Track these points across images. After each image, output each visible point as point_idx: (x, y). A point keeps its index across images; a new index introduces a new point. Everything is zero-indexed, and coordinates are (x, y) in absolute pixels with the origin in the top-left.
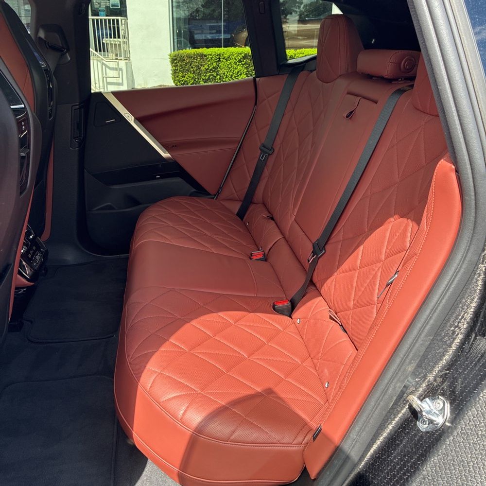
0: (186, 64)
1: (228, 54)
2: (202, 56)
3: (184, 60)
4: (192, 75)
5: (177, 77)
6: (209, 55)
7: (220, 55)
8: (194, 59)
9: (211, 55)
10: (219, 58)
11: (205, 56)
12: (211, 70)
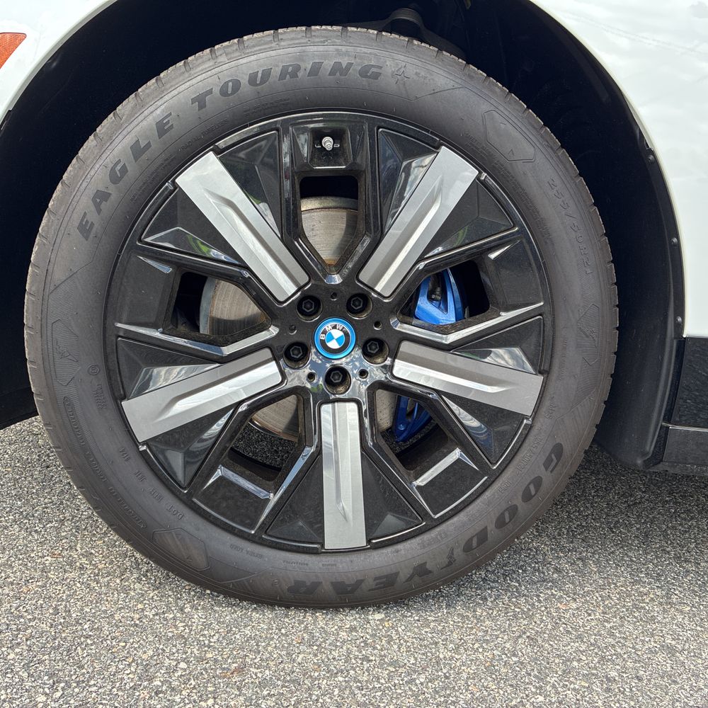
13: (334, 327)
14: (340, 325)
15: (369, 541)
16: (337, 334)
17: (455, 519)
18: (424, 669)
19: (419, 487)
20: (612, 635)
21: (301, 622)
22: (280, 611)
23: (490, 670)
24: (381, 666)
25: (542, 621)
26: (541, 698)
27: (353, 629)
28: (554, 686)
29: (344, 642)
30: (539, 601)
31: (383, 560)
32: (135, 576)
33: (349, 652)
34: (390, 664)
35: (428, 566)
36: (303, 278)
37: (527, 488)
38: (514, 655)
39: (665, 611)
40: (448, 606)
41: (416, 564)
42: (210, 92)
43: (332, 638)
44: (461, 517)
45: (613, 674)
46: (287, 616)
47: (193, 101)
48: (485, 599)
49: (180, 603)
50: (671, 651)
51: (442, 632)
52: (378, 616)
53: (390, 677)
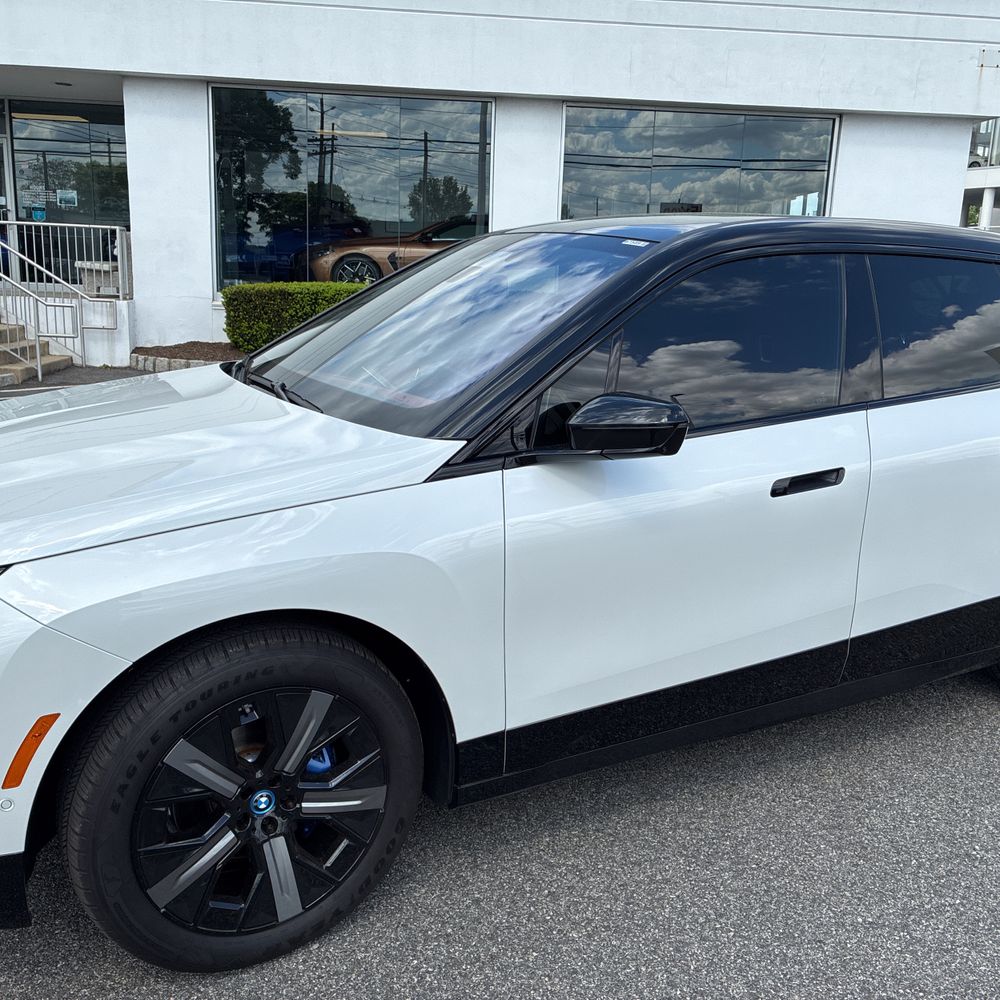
0: (255, 307)
1: (332, 292)
2: (284, 294)
3: (251, 301)
4: (265, 326)
5: (238, 328)
6: (298, 293)
7: (317, 293)
8: (270, 299)
9: (301, 293)
10: (316, 299)
11: (290, 294)
12: (301, 317)
13: (262, 796)
14: (264, 794)
15: (303, 908)
16: (264, 799)
17: (351, 877)
18: (353, 970)
19: (327, 867)
20: (446, 904)
21: (273, 969)
22: (258, 967)
23: (387, 955)
24: (329, 978)
25: (408, 910)
26: (416, 962)
27: (305, 961)
28: (421, 952)
29: (304, 971)
30: (404, 896)
31: (314, 915)
32: (152, 980)
33: (309, 977)
34: (334, 975)
35: (341, 909)
36: (241, 780)
37: (388, 846)
38: (398, 941)
39: (474, 873)
40: (353, 922)
41: (333, 910)
42: (179, 712)
43: (296, 972)
44: (354, 874)
45: (449, 931)
46: (263, 969)
47: (170, 720)
48: (372, 908)
49: (195, 987)
50: (477, 902)
51: (355, 941)
52: (316, 946)
53: (337, 983)
